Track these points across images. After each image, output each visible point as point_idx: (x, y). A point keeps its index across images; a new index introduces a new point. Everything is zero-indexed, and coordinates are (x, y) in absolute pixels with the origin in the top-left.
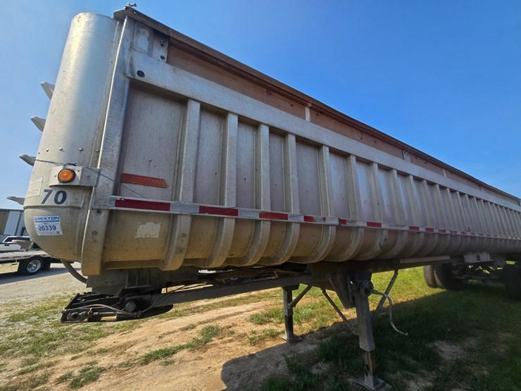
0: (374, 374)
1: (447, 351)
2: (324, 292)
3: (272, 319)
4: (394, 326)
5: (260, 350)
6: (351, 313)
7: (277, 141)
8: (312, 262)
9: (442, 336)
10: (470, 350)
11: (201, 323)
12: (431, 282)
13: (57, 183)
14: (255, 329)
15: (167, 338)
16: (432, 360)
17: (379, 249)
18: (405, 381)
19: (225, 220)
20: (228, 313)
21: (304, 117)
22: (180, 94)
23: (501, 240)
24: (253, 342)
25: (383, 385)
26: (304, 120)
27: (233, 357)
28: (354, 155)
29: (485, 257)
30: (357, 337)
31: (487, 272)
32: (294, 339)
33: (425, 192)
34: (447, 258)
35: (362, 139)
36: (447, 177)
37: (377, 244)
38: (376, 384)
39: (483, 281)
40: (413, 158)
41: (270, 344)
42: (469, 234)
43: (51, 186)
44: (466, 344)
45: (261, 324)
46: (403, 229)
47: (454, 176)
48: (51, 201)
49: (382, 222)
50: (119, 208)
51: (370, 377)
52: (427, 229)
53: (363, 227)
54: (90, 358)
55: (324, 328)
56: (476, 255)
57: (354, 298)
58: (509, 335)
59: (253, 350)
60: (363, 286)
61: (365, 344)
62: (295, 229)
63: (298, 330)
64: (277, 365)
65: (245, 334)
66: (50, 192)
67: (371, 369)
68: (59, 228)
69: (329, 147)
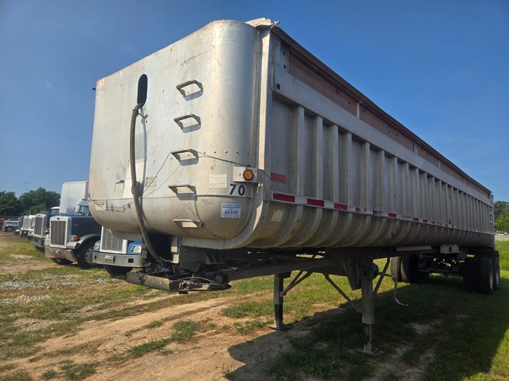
0: (373, 342)
6: (358, 293)
7: (342, 139)
9: (415, 320)
10: (437, 327)
13: (242, 180)
16: (410, 335)
17: (390, 237)
18: (393, 348)
19: (318, 210)
21: (355, 114)
22: (293, 101)
23: (467, 232)
24: (243, 331)
25: (378, 352)
28: (384, 150)
29: (455, 249)
31: (450, 265)
32: (283, 328)
33: (425, 184)
34: (429, 248)
35: (389, 132)
36: (441, 168)
37: (390, 232)
38: (373, 350)
40: (420, 148)
41: (260, 333)
42: (450, 226)
43: (235, 182)
44: (433, 324)
46: (409, 219)
47: (446, 168)
48: (236, 193)
49: (396, 213)
50: (275, 200)
51: (369, 346)
53: (386, 217)
56: (448, 247)
57: (360, 281)
61: (367, 320)
62: (350, 216)
66: (235, 186)
67: (371, 339)
68: (239, 213)
69: (370, 143)
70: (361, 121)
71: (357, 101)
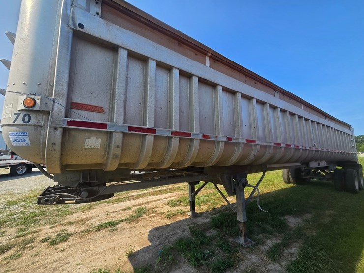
0: (245, 236)
1: (293, 222)
2: (216, 186)
3: (181, 203)
4: (259, 207)
5: (173, 222)
6: (232, 199)
7: (185, 81)
8: (208, 166)
9: (290, 213)
10: (307, 221)
11: (135, 206)
12: (287, 180)
13: (23, 108)
14: (170, 209)
15: (113, 215)
16: (282, 227)
17: (253, 158)
18: (264, 239)
19: (147, 136)
20: (153, 200)
21: (204, 63)
22: (112, 43)
23: (335, 152)
24: (169, 217)
25: (251, 242)
26: (204, 66)
27: (155, 226)
28: (240, 93)
29: (323, 164)
30: (236, 214)
31: (323, 173)
32: (195, 215)
33: (288, 120)
34: (298, 164)
35: (246, 81)
36: (304, 109)
37: (252, 154)
38: (246, 241)
39: (320, 179)
40: (282, 95)
41: (180, 218)
42: (314, 149)
43: (19, 110)
44: (305, 218)
45: (174, 206)
46: (270, 144)
47: (309, 109)
48: (19, 121)
49: (256, 139)
50: (70, 127)
51: (243, 238)
52: (286, 145)
53: (243, 143)
54: (62, 227)
55: (215, 208)
56: (317, 162)
57: (235, 190)
58: (332, 212)
59: (169, 222)
60: (241, 182)
61: (241, 218)
62: (196, 143)
63: (198, 210)
64: (184, 231)
65: (164, 212)
66: (19, 115)
67: (243, 233)
68: (27, 141)
69: (222, 86)
70: (211, 69)
71: (206, 54)
